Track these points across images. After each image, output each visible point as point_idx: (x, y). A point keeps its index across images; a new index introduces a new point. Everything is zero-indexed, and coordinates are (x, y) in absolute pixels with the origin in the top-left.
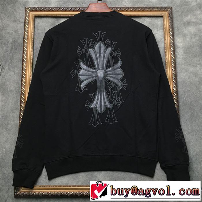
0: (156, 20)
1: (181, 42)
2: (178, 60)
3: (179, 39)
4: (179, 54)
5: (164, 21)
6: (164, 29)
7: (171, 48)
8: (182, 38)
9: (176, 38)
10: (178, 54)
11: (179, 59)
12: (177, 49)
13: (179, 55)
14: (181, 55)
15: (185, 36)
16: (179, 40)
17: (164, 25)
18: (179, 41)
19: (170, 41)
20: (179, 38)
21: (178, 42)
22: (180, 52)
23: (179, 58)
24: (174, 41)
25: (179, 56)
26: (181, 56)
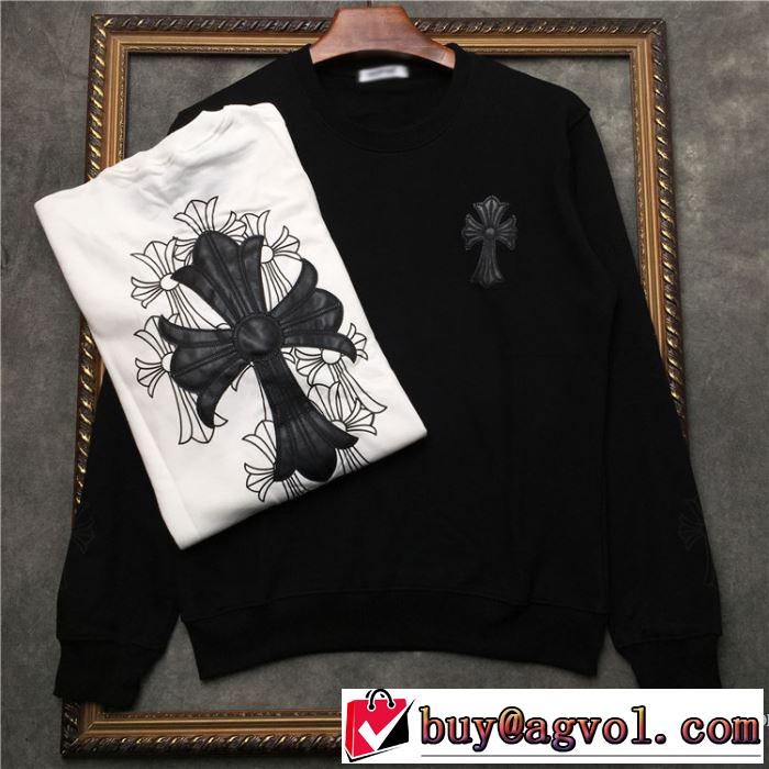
0: (603, 72)
1: (700, 159)
2: (688, 230)
3: (689, 147)
4: (691, 205)
5: (634, 76)
6: (633, 106)
7: (662, 184)
8: (704, 143)
9: (679, 141)
10: (688, 205)
11: (691, 226)
12: (682, 187)
13: (689, 209)
14: (698, 210)
15: (712, 134)
16: (689, 150)
17: (633, 90)
18: (692, 157)
19: (658, 154)
20: (691, 143)
21: (688, 159)
22: (693, 199)
23: (692, 221)
24: (670, 154)
25: (689, 215)
26: (699, 215)
